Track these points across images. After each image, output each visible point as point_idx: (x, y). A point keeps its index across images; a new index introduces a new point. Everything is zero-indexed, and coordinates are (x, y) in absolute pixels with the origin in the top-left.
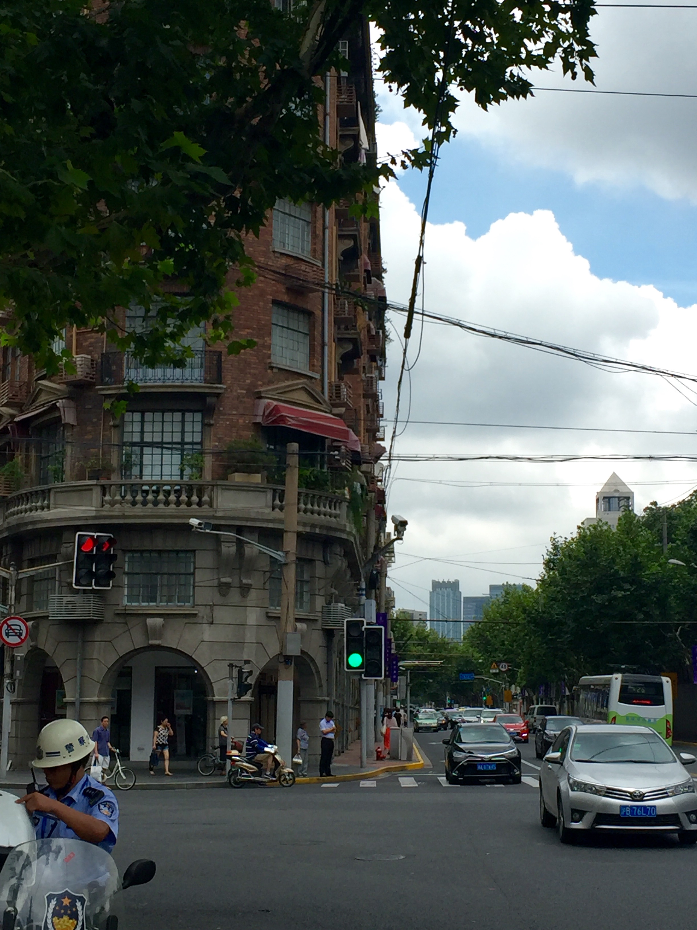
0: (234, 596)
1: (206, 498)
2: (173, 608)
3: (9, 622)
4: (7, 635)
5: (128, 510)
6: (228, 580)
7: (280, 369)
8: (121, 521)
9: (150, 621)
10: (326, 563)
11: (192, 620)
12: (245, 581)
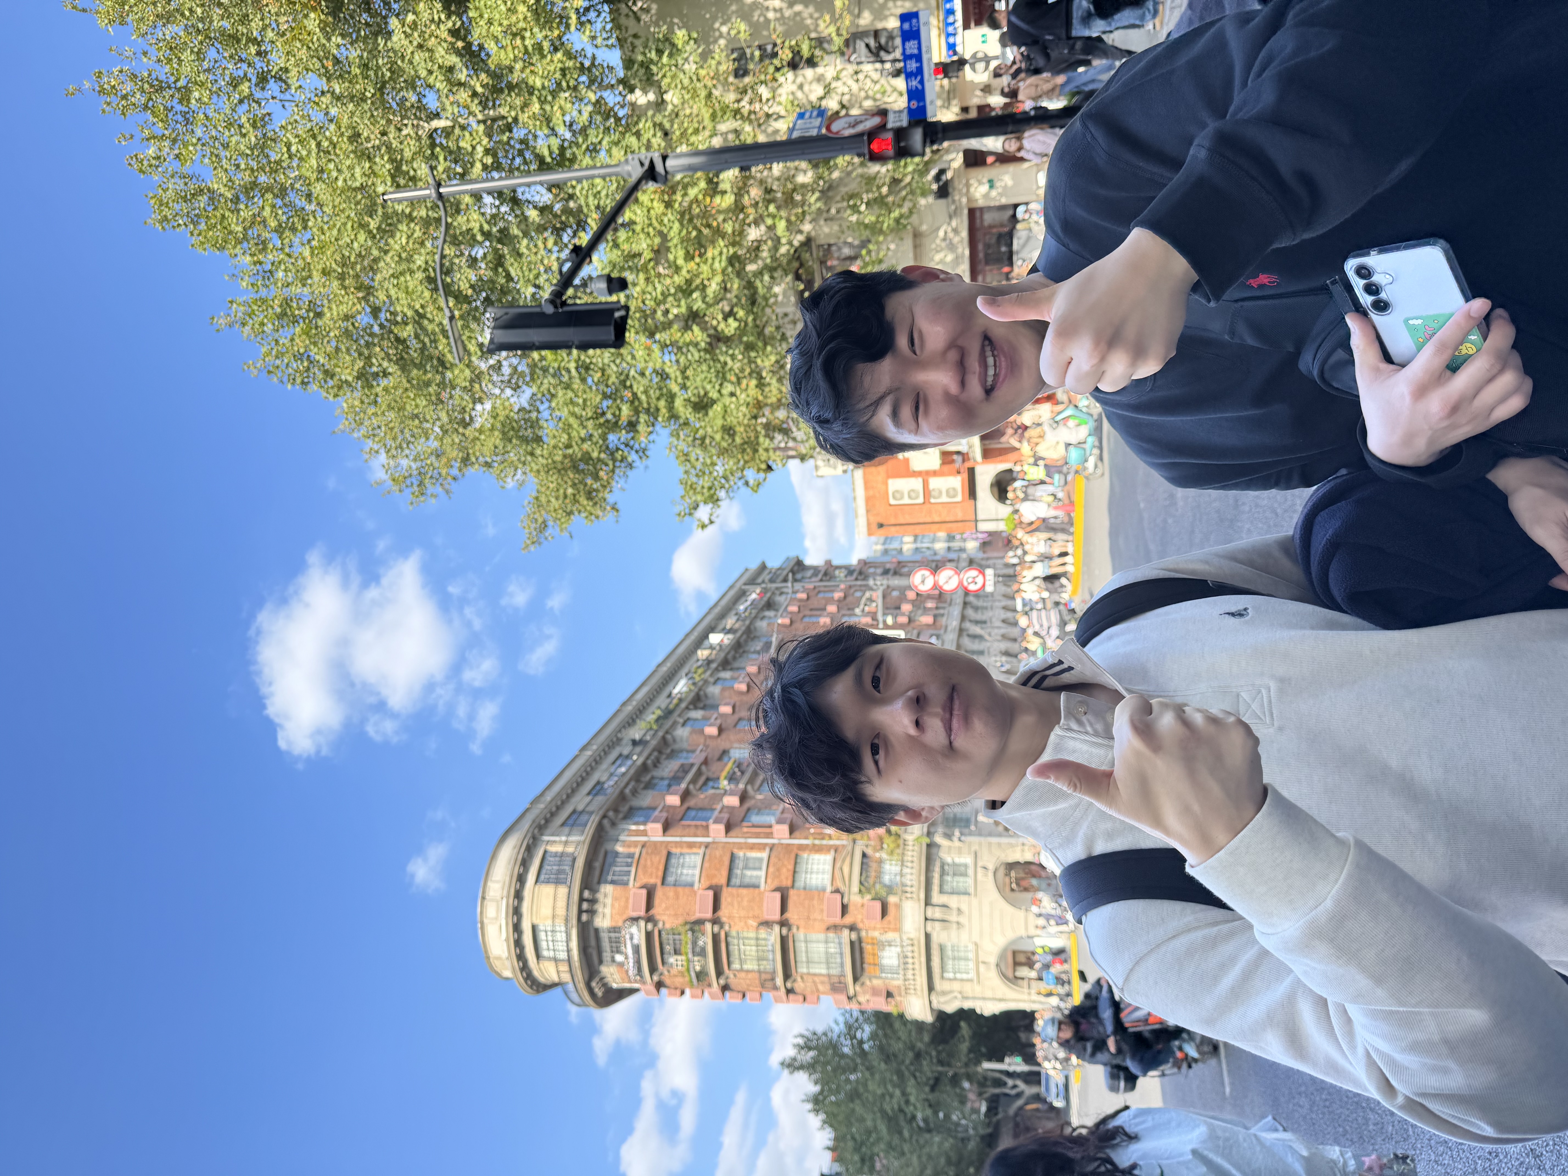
0: (964, 918)
2: (972, 956)
11: (979, 946)
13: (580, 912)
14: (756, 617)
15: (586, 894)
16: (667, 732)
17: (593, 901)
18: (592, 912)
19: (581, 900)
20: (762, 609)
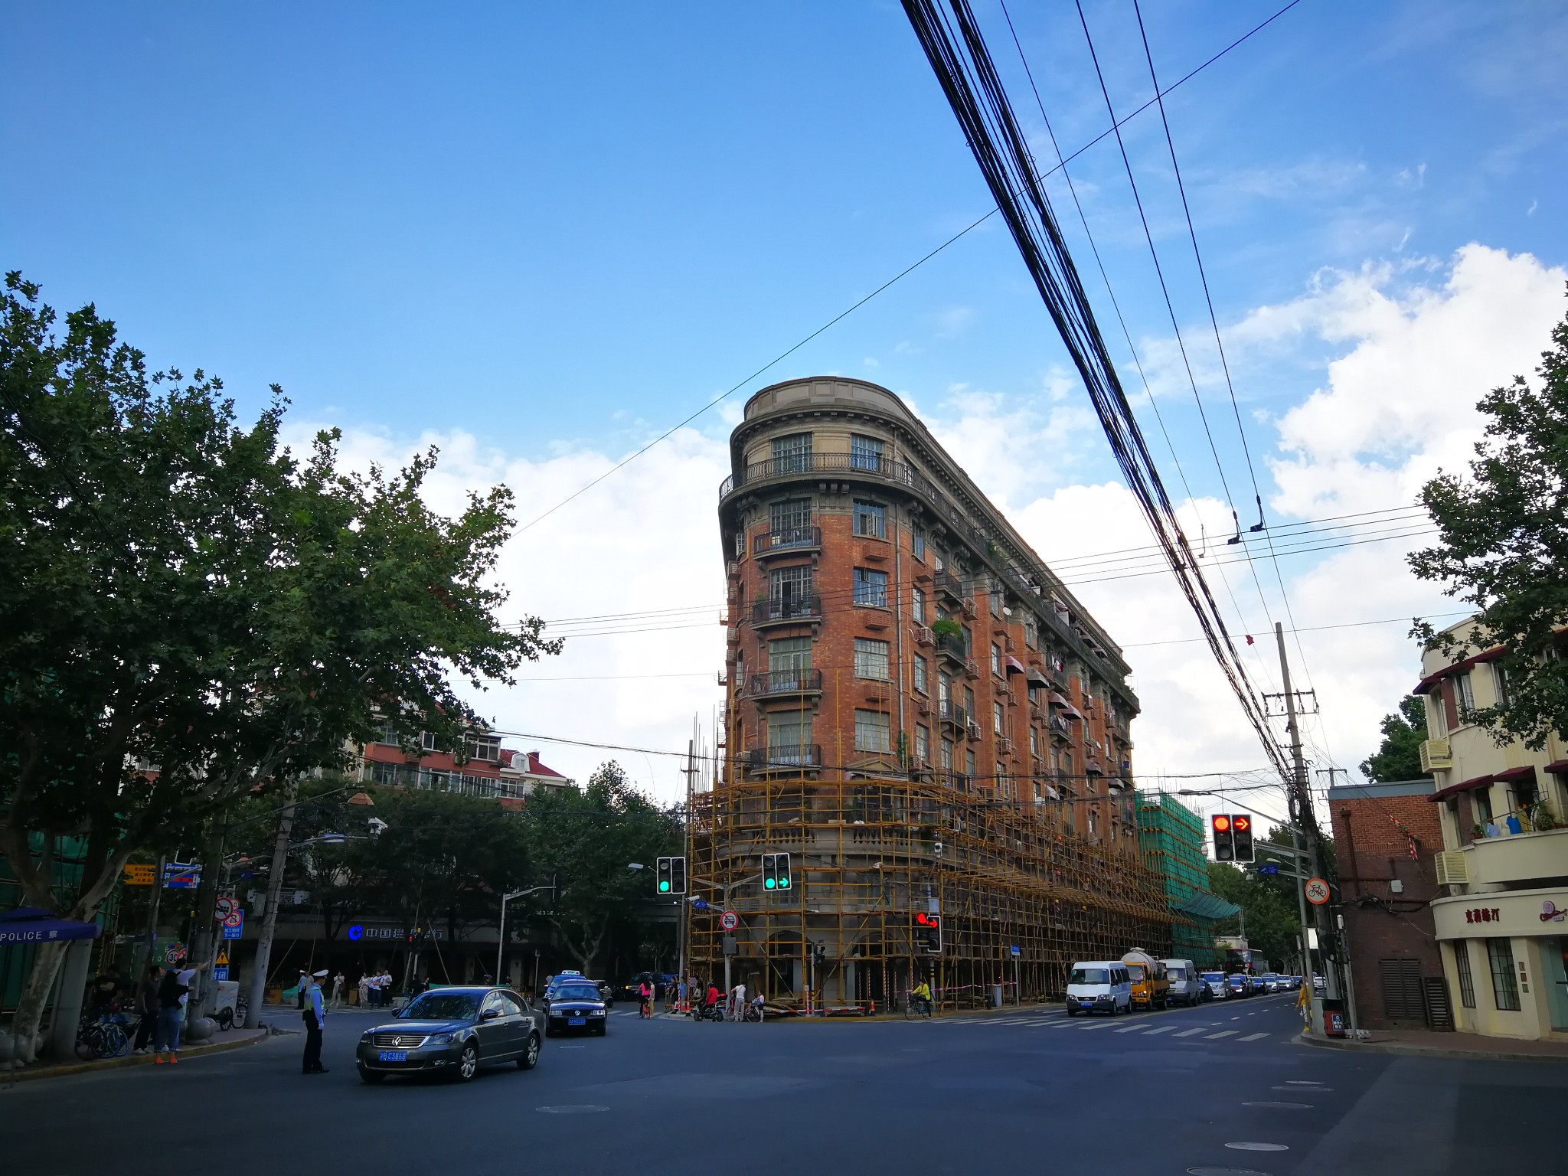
7: (862, 751)
13: (828, 482)
14: (1085, 662)
15: (846, 487)
16: (987, 566)
17: (839, 493)
18: (828, 493)
19: (840, 483)
20: (1091, 669)
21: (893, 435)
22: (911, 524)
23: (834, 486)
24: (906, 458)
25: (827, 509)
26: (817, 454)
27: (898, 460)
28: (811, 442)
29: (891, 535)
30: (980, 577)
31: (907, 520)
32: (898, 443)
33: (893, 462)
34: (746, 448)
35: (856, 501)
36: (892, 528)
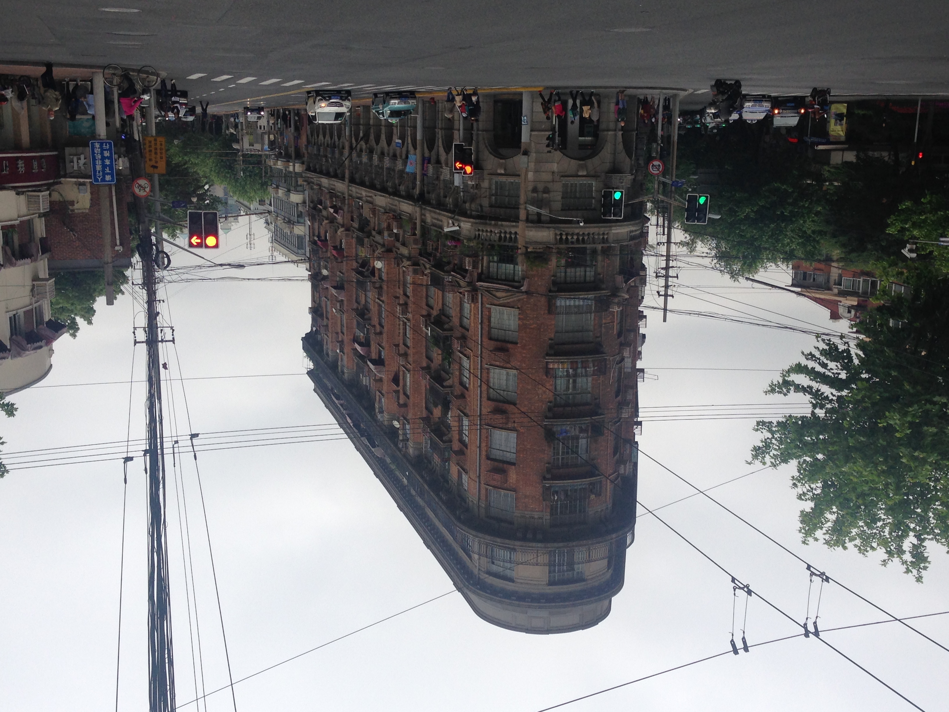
0: (541, 187)
1: (558, 237)
2: (572, 180)
3: (658, 172)
4: (659, 165)
5: (596, 230)
6: (545, 195)
7: (513, 307)
8: (600, 225)
9: (585, 173)
10: (481, 206)
11: (563, 174)
12: (535, 195)
13: (535, 539)
14: (342, 381)
15: (520, 534)
16: (411, 463)
17: (525, 529)
18: (535, 530)
20: (337, 375)
21: (479, 578)
22: (467, 500)
23: (529, 536)
24: (470, 557)
25: (536, 516)
26: (544, 565)
27: (476, 557)
28: (549, 576)
29: (483, 492)
30: (417, 453)
31: (471, 503)
32: (476, 571)
33: (479, 555)
34: (608, 575)
35: (511, 523)
36: (483, 497)
